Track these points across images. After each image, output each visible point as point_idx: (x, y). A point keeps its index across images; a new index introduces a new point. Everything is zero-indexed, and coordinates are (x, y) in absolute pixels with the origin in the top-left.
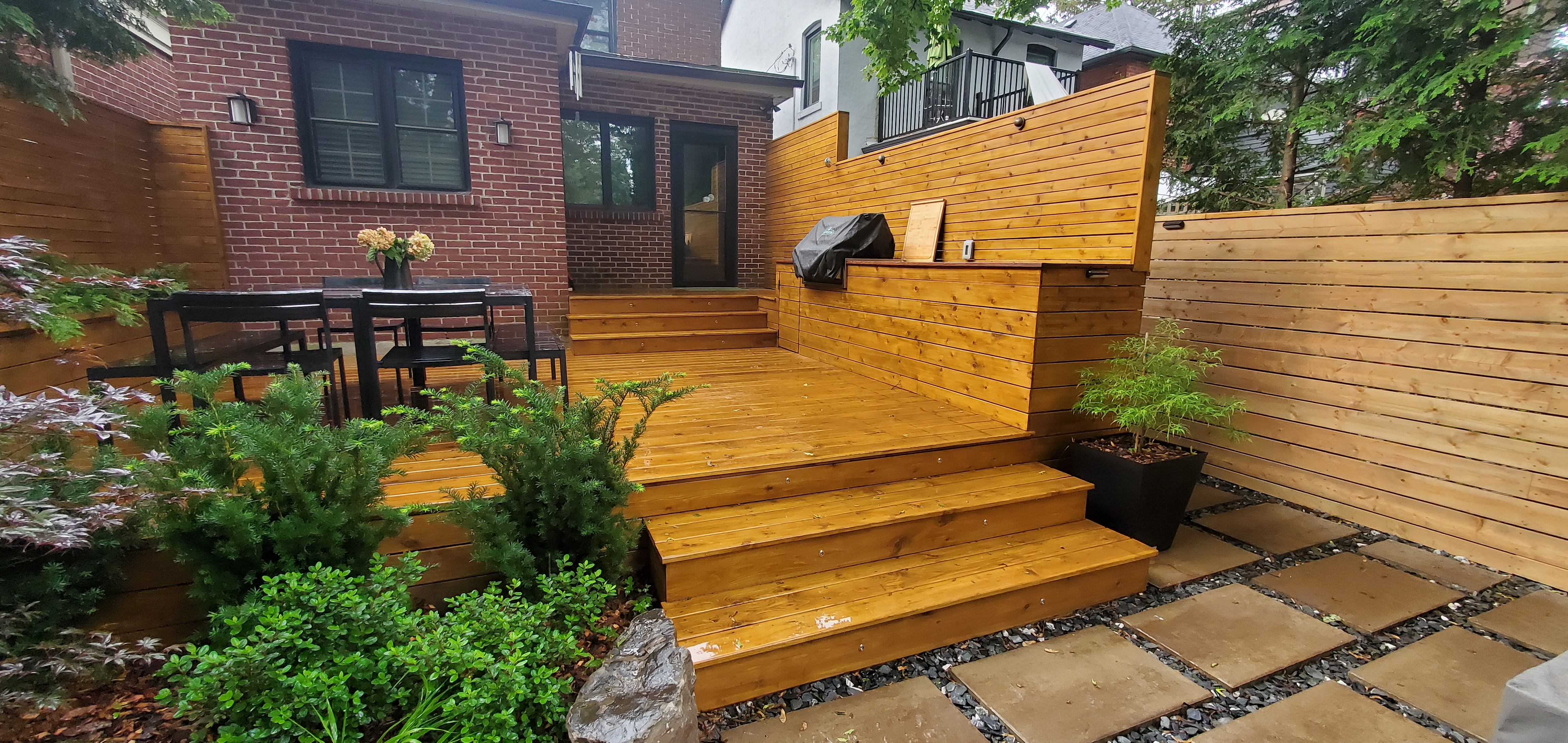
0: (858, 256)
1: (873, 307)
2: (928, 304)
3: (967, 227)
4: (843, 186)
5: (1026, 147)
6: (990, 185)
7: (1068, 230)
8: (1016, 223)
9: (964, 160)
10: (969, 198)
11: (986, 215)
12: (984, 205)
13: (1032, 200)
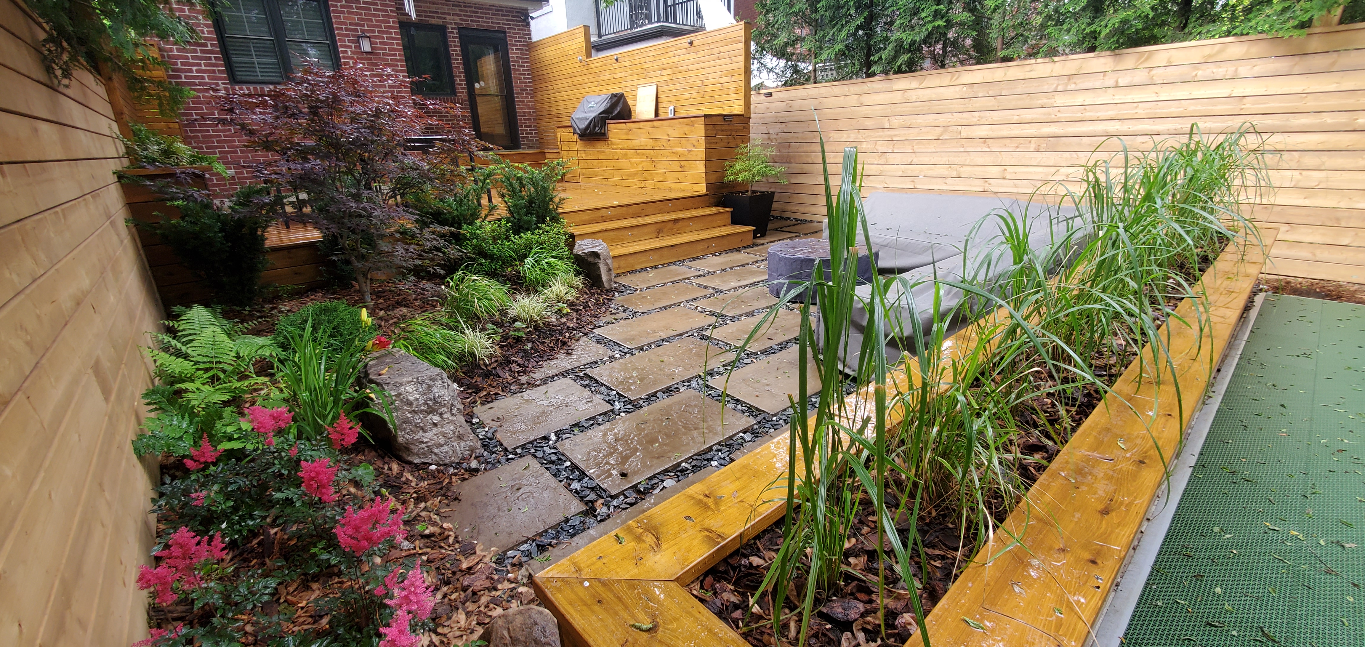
0: (612, 118)
1: (625, 146)
2: (655, 140)
3: (670, 99)
4: (592, 76)
5: (694, 55)
6: (679, 76)
7: (717, 98)
8: (694, 96)
9: (665, 61)
10: (670, 83)
11: (679, 92)
12: (677, 86)
13: (700, 83)
